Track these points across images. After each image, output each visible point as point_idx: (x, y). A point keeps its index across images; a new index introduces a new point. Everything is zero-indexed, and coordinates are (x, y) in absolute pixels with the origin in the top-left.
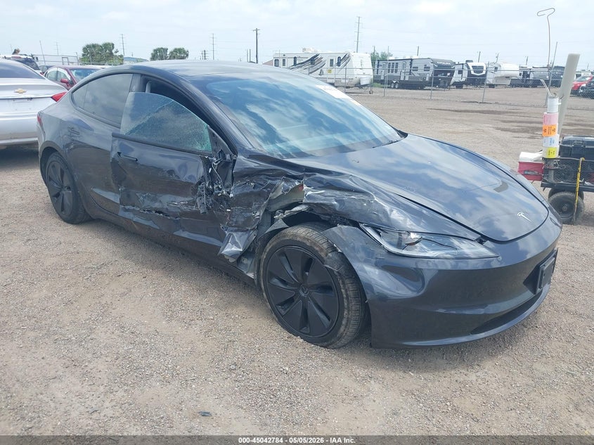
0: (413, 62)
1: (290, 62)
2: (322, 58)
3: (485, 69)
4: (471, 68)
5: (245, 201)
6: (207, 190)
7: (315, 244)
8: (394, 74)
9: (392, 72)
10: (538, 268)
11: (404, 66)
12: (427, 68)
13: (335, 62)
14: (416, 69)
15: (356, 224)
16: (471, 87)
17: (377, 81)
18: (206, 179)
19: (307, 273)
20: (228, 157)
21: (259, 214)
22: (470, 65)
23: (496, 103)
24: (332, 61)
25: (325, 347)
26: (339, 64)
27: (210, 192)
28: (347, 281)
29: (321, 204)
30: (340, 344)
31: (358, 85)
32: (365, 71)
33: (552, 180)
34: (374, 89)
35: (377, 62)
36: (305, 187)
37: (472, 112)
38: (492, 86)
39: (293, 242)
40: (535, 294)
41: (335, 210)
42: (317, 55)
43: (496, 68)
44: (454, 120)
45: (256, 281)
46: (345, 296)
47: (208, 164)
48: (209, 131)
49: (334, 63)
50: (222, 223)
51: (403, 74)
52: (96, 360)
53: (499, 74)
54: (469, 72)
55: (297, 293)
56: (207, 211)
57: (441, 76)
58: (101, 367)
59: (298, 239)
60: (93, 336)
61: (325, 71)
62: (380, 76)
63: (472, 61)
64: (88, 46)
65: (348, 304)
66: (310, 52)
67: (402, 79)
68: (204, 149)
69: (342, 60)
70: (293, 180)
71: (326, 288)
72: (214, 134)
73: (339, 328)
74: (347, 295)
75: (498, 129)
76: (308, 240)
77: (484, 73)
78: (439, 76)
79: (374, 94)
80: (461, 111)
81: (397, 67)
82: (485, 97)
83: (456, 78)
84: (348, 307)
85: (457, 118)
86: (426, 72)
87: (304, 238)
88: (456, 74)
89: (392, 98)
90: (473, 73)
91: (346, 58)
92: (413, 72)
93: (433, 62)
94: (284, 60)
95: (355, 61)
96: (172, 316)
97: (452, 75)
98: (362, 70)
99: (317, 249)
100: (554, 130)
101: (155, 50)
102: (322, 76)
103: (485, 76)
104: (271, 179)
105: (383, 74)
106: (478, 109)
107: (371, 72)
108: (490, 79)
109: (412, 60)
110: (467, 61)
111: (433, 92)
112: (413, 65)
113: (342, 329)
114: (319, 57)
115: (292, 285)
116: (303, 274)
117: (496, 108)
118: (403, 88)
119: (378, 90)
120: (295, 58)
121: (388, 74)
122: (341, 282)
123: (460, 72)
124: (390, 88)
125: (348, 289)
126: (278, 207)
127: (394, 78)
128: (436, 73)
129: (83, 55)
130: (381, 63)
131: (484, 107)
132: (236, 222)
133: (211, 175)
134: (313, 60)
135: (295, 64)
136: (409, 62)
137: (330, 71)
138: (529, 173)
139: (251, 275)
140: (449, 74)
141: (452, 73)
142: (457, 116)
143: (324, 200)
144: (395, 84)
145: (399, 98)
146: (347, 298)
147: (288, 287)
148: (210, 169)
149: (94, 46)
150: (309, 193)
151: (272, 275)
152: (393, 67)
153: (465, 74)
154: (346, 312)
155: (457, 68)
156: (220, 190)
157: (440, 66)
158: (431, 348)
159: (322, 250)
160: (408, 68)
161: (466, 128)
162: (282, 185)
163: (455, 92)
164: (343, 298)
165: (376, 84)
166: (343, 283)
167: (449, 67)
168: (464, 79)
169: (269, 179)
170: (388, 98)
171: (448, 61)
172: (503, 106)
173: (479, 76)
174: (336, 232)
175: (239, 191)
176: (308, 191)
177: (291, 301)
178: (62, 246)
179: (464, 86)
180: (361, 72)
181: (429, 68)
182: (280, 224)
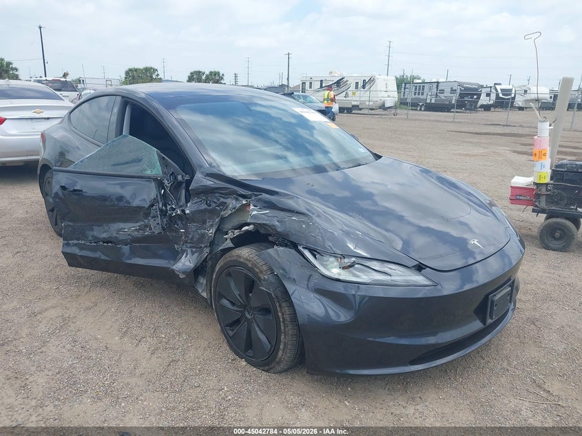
0: (440, 85)
1: (317, 85)
2: (347, 81)
3: (513, 91)
4: (500, 91)
5: (200, 217)
6: (161, 210)
7: (255, 266)
8: (420, 96)
9: (419, 94)
10: (487, 297)
11: (430, 89)
12: (453, 91)
13: (360, 84)
14: (442, 91)
15: (294, 246)
16: (499, 110)
17: (402, 103)
18: (159, 200)
19: (251, 295)
20: (180, 178)
21: (212, 231)
22: (498, 87)
23: (520, 126)
24: (357, 83)
25: (267, 371)
26: (364, 87)
27: (163, 213)
28: (284, 304)
29: (264, 224)
30: (279, 369)
31: (383, 107)
32: (389, 94)
33: (543, 205)
34: (399, 111)
35: (403, 85)
36: (252, 207)
37: (494, 134)
38: (521, 109)
39: (237, 263)
40: (485, 324)
41: (277, 231)
42: (343, 78)
43: (526, 91)
44: (471, 142)
45: (209, 301)
46: (281, 319)
47: (160, 184)
48: (158, 155)
49: (359, 86)
50: (177, 244)
51: (429, 97)
52: (38, 373)
53: (528, 97)
54: (497, 95)
55: (243, 315)
56: (162, 231)
57: (467, 99)
58: (41, 381)
59: (241, 260)
60: (43, 349)
61: (350, 94)
62: (407, 99)
63: (500, 84)
64: (130, 70)
65: (284, 328)
66: (336, 75)
67: (428, 101)
68: (154, 172)
69: (367, 84)
70: (241, 199)
71: (266, 311)
72: (163, 158)
73: (277, 353)
74: (283, 319)
75: (515, 152)
76: (250, 261)
77: (513, 95)
78: (466, 99)
79: (398, 116)
80: (481, 134)
81: (423, 89)
82: (509, 120)
83: (484, 100)
84: (285, 332)
85: (475, 140)
86: (452, 95)
87: (247, 259)
88: (483, 96)
89: (415, 120)
90: (501, 95)
91: (372, 80)
92: (440, 95)
93: (460, 84)
94: (311, 83)
95: (380, 84)
96: (126, 332)
97: (479, 98)
98: (387, 92)
99: (257, 270)
100: (545, 155)
101: (191, 73)
102: (348, 99)
103: (514, 98)
104: (224, 198)
105: (410, 96)
106: (500, 132)
107: (396, 94)
108: (519, 101)
109: (438, 83)
110: (495, 84)
111: (457, 114)
112: (440, 88)
113: (280, 353)
114: (345, 80)
115: (239, 306)
116: (247, 297)
117: (520, 131)
118: (430, 111)
119: (402, 112)
120: (321, 81)
121: (413, 96)
122: (278, 305)
123: (488, 95)
124: (417, 110)
125: (283, 313)
126: (230, 227)
127: (420, 100)
128: (462, 95)
129: (126, 78)
130: (408, 86)
131: (507, 130)
132: (192, 239)
133: (164, 196)
134: (338, 83)
135: (321, 87)
136: (435, 85)
137: (354, 94)
138: (521, 198)
139: (204, 294)
140: (475, 97)
141: (479, 96)
142: (475, 139)
143: (266, 220)
144: (421, 106)
145: (422, 120)
146: (284, 322)
147: (235, 308)
148: (163, 191)
149: (136, 70)
150: (255, 213)
151: (221, 296)
152: (419, 89)
153: (493, 96)
154: (283, 337)
155: (484, 91)
156: (174, 209)
157: (467, 89)
158: (376, 377)
159: (261, 272)
160: (434, 90)
161: (481, 151)
162: (232, 203)
163: (482, 115)
164: (280, 321)
165: (402, 106)
166: (280, 306)
167: (476, 90)
168: (492, 102)
169: (222, 197)
170: (411, 120)
171: (475, 84)
172: (527, 129)
173: (507, 99)
174: (272, 253)
175: (195, 208)
176: (253, 210)
177: (237, 322)
178: (47, 259)
179: (492, 109)
180: (386, 94)
181: (455, 90)
182: (229, 244)
